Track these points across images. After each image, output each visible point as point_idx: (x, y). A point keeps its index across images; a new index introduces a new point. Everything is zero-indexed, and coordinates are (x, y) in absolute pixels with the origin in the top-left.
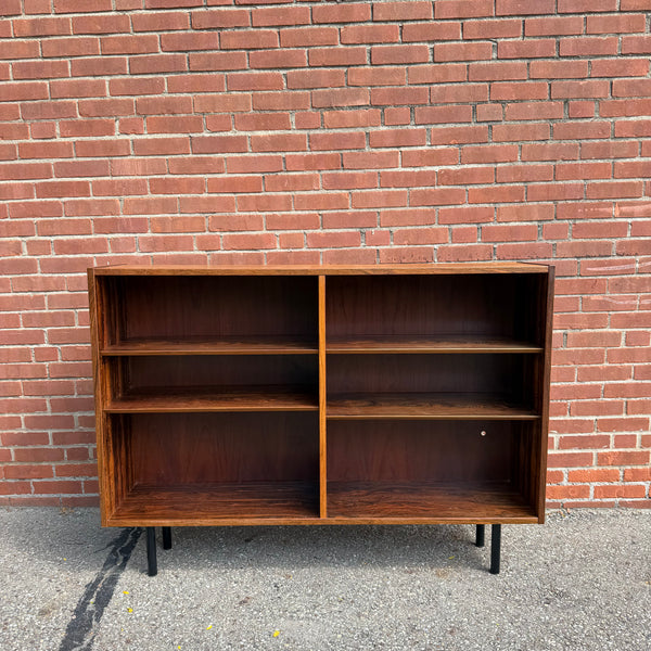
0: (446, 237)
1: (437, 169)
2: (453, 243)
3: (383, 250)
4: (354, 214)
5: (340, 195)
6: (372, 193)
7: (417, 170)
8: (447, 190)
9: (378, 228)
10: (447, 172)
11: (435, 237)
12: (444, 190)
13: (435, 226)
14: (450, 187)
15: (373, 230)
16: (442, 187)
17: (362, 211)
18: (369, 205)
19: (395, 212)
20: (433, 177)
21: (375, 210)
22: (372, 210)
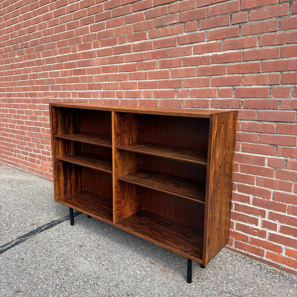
0: (215, 94)
1: (211, 54)
2: (219, 97)
3: (185, 100)
4: (172, 81)
5: (166, 71)
6: (179, 70)
7: (201, 56)
8: (216, 66)
9: (183, 89)
10: (216, 56)
11: (210, 94)
13: (209, 88)
14: (218, 65)
15: (180, 89)
16: (214, 65)
17: (175, 79)
18: (178, 76)
19: (190, 79)
20: (209, 60)
21: (181, 79)
22: (179, 79)
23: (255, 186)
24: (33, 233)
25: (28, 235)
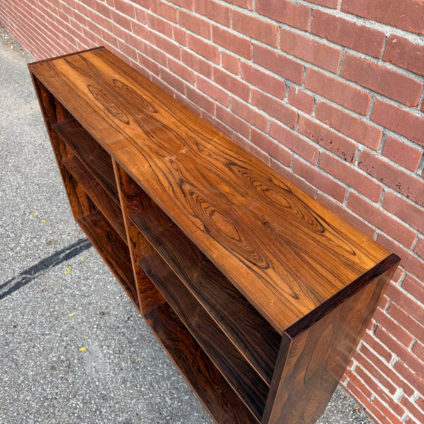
0: (375, 141)
1: (388, 31)
2: (383, 154)
3: (304, 118)
4: (281, 56)
5: (269, 26)
6: (301, 37)
7: (360, 22)
8: (394, 74)
9: (302, 88)
10: (402, 43)
11: (363, 134)
12: (388, 71)
13: (364, 119)
14: (400, 71)
15: (297, 88)
16: (389, 66)
17: (288, 57)
18: (296, 54)
19: (322, 75)
20: (380, 44)
21: (303, 63)
22: (299, 61)
23: (409, 350)
24: (45, 264)
25: (35, 269)
